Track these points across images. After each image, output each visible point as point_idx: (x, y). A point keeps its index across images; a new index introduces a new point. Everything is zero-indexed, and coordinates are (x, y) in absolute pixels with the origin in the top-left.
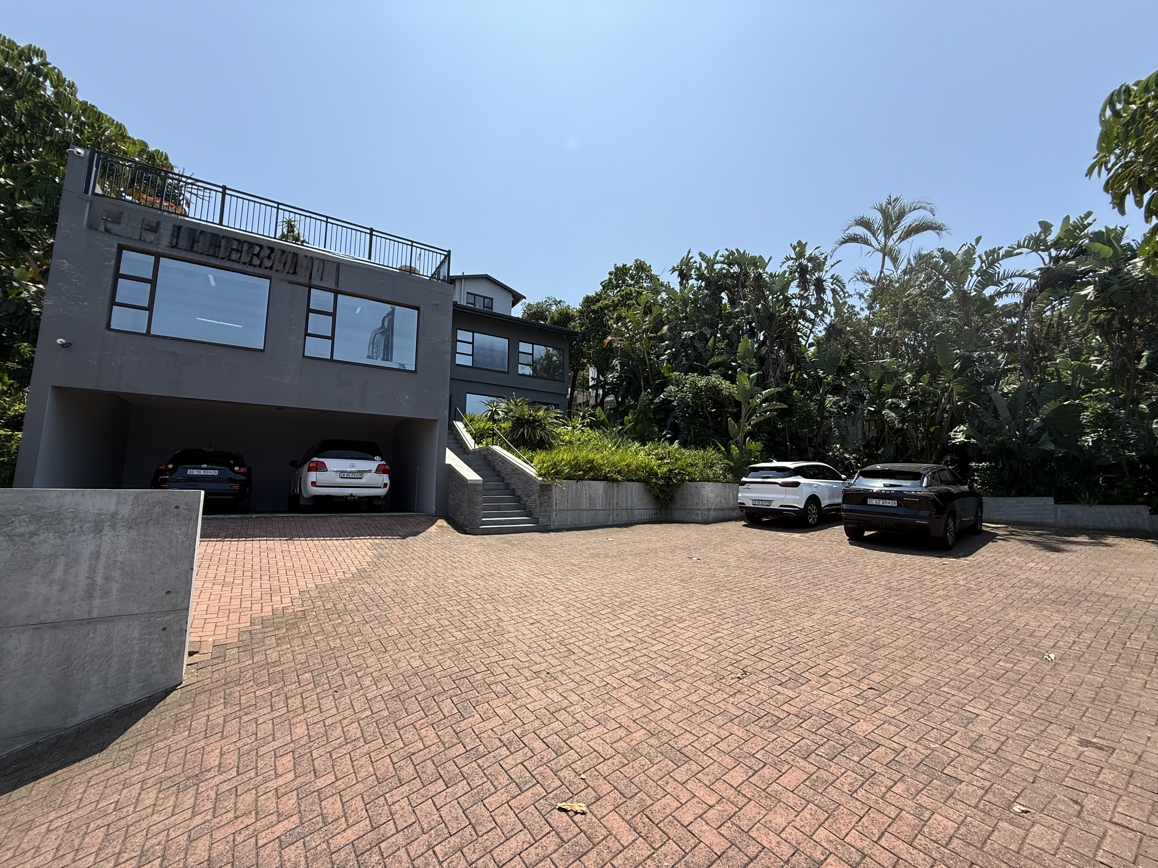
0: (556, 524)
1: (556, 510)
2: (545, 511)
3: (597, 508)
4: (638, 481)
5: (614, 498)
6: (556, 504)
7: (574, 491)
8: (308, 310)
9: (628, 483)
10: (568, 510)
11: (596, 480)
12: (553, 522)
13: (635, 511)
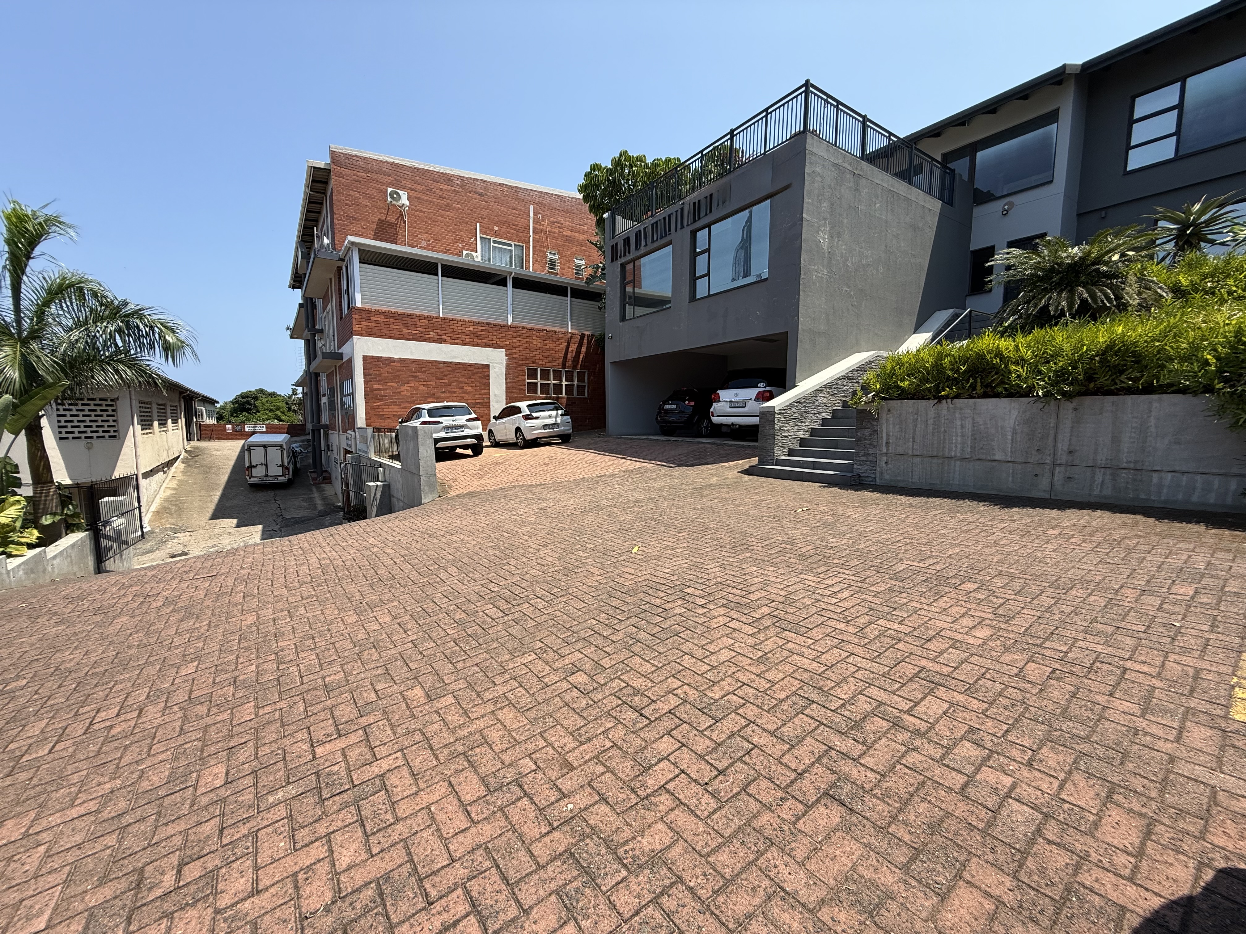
0: (887, 477)
1: (886, 454)
2: (866, 454)
3: (997, 457)
4: (1173, 392)
5: (1060, 437)
6: (887, 443)
7: (930, 422)
8: (694, 255)
9: (1129, 400)
10: (913, 455)
11: (997, 396)
12: (881, 473)
13: (1155, 476)
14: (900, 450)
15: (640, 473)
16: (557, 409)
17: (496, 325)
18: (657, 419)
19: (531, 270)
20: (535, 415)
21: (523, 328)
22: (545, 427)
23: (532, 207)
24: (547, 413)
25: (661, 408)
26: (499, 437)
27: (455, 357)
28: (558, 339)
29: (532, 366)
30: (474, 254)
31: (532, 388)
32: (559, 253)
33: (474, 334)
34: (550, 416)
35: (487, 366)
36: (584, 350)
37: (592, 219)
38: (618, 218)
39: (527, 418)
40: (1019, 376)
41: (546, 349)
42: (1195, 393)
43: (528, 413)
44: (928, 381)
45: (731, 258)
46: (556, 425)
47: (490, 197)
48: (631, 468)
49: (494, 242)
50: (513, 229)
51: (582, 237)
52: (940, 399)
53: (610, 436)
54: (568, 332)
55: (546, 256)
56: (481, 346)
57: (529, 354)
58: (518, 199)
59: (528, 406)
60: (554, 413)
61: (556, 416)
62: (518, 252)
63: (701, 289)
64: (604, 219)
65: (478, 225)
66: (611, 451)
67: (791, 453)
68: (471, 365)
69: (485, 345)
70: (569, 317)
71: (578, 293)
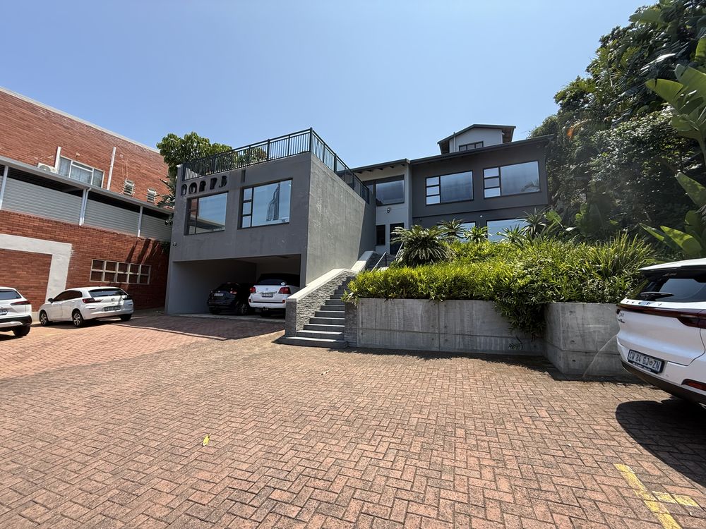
0: (363, 342)
1: (362, 329)
2: (351, 329)
3: (415, 330)
4: (480, 299)
5: (441, 320)
6: (362, 322)
7: (383, 310)
8: (242, 202)
9: (465, 302)
10: (376, 329)
11: (412, 298)
12: (360, 340)
13: (478, 338)
14: (369, 326)
15: (196, 347)
16: (121, 294)
17: (65, 224)
18: (208, 303)
19: (108, 189)
20: (96, 299)
21: (95, 229)
22: (106, 309)
23: (115, 148)
24: (110, 298)
25: (211, 295)
26: (52, 316)
27: (12, 246)
28: (127, 241)
29: (98, 259)
30: (51, 168)
31: (97, 276)
32: (135, 183)
33: (40, 229)
34: (112, 300)
35: (50, 256)
36: (149, 250)
37: (167, 166)
38: (188, 170)
39: (87, 301)
40: (422, 289)
41: (115, 247)
42: (487, 300)
43: (90, 297)
44: (381, 288)
45: (266, 207)
46: (119, 307)
47: (76, 132)
48: (188, 342)
49: (74, 163)
50: (95, 158)
51: (156, 177)
52: (387, 298)
53: (168, 315)
54: (137, 237)
55: (123, 183)
56: (46, 239)
57: (97, 250)
58: (103, 140)
59: (91, 291)
60: (118, 297)
61: (120, 300)
62: (98, 176)
63: (246, 222)
64: (177, 168)
65: (59, 148)
66: (169, 328)
67: (305, 328)
68: (29, 254)
69: (51, 239)
70: (139, 227)
71: (148, 212)
